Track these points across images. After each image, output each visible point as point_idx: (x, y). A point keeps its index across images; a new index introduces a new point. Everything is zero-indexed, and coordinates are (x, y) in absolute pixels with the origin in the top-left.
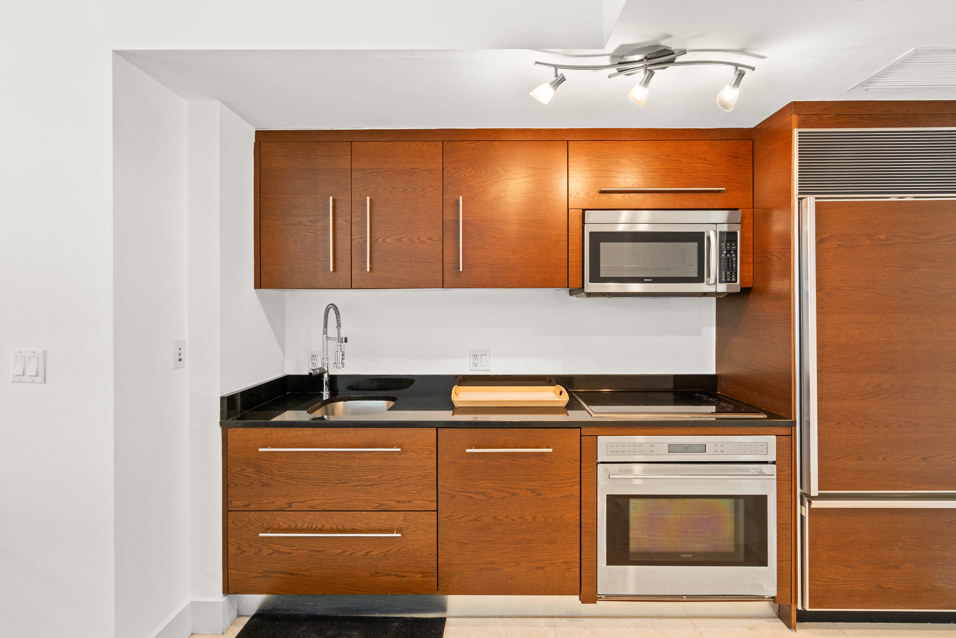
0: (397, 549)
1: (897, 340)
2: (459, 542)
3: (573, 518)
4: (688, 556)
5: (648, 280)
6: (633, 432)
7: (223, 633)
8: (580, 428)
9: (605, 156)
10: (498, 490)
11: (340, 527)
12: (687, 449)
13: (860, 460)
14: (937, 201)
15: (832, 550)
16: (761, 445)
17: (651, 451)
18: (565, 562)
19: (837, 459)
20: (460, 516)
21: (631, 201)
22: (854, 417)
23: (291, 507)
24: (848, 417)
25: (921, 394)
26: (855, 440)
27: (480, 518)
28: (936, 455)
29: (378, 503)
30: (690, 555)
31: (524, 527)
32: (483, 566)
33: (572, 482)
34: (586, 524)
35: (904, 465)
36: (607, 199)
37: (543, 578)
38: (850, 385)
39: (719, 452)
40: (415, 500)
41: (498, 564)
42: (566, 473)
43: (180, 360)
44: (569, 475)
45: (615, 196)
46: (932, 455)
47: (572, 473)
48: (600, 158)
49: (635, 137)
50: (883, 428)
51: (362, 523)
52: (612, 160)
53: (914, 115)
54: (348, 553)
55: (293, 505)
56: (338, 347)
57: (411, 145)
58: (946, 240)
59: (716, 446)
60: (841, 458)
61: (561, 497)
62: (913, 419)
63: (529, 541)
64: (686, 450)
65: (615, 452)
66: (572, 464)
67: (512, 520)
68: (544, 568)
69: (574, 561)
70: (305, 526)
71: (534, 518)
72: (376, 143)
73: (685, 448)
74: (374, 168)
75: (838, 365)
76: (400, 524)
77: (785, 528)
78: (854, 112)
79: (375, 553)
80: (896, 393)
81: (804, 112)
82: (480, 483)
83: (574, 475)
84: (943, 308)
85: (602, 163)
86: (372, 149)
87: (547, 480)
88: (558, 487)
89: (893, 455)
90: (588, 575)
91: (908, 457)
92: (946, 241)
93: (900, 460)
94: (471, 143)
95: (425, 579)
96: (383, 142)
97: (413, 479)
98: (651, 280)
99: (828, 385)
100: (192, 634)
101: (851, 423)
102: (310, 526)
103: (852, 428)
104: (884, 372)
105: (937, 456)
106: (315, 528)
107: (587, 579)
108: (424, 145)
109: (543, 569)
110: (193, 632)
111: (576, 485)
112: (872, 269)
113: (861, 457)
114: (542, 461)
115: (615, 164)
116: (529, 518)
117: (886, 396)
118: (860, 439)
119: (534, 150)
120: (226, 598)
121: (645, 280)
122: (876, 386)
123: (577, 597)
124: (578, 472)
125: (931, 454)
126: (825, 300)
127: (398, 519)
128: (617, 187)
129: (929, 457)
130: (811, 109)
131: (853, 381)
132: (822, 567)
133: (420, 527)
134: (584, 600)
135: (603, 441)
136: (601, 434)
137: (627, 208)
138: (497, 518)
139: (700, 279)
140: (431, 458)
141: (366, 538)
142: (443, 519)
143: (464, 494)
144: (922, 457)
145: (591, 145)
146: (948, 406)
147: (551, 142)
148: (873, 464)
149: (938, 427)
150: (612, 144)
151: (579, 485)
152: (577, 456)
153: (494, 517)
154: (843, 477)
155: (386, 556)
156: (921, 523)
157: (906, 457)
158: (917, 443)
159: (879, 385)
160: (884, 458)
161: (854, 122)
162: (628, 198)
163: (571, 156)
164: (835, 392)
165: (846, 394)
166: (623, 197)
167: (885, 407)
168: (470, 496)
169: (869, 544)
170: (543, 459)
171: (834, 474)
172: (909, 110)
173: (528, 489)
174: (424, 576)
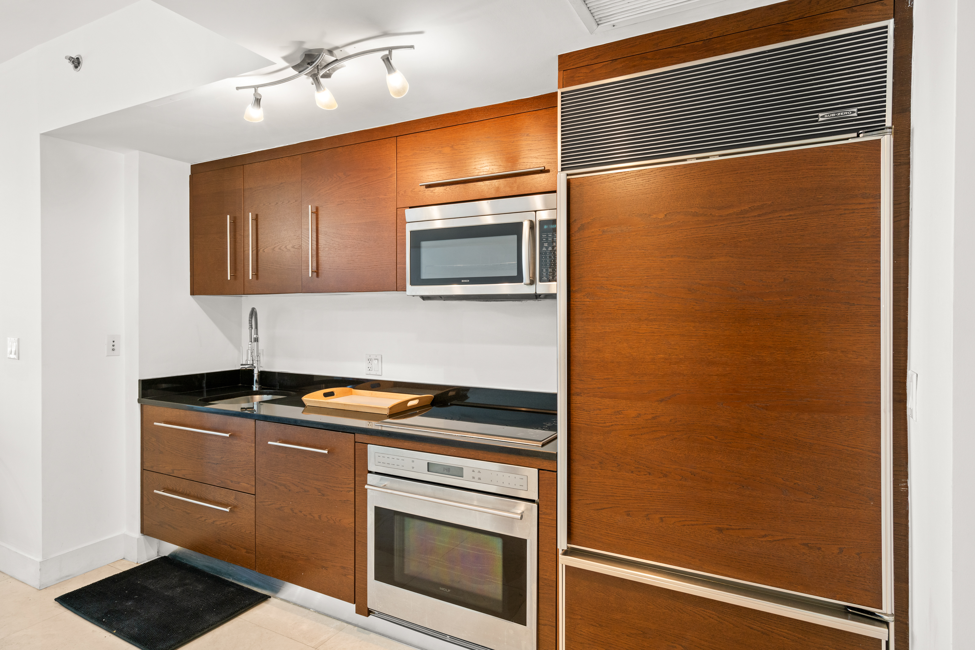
0: (231, 523)
1: (680, 358)
2: (269, 527)
3: (349, 524)
4: (446, 590)
5: (465, 281)
6: (398, 444)
7: (137, 562)
8: (354, 433)
9: (429, 148)
10: (294, 484)
11: (199, 495)
12: (448, 470)
13: (628, 515)
14: (744, 158)
15: (593, 626)
16: (520, 478)
17: (412, 467)
18: (342, 567)
19: (600, 509)
20: (270, 503)
21: (453, 193)
22: (621, 457)
23: (173, 473)
24: (613, 456)
25: (716, 437)
26: (622, 488)
27: (283, 508)
28: (738, 527)
29: (220, 480)
30: (449, 590)
31: (312, 524)
32: (284, 553)
33: (348, 488)
34: (359, 532)
35: (690, 533)
36: (431, 194)
37: (326, 578)
38: (616, 415)
39: (476, 479)
40: (242, 482)
41: (295, 554)
42: (343, 477)
43: (113, 350)
44: (346, 480)
45: (438, 189)
46: (733, 527)
47: (348, 479)
48: (424, 150)
49: (457, 122)
50: (660, 477)
51: (211, 495)
52: (435, 150)
53: (721, 37)
54: (203, 519)
55: (175, 471)
56: (249, 346)
57: (281, 162)
58: (756, 214)
59: (473, 471)
60: (604, 509)
61: (340, 501)
62: (703, 471)
63: (317, 539)
64: (445, 472)
65: (381, 463)
66: (348, 469)
67: (305, 515)
68: (327, 568)
69: (350, 568)
70: (181, 491)
71: (320, 517)
72: (258, 163)
73: (445, 469)
74: (257, 186)
75: (602, 388)
76: (232, 501)
77: (548, 585)
78: (634, 52)
79: (218, 523)
80: (678, 431)
81: (572, 66)
82: (282, 475)
83: (350, 481)
84: (750, 314)
85: (426, 155)
86: (256, 169)
87: (329, 482)
88: (337, 490)
89: (674, 517)
90: (360, 585)
91: (695, 523)
92: (755, 216)
93: (684, 525)
94: (320, 153)
95: (247, 555)
96: (262, 162)
97: (241, 463)
98: (468, 281)
99: (589, 412)
100: (124, 558)
101: (617, 465)
102: (183, 491)
103: (619, 472)
104: (662, 401)
105: (739, 529)
106: (186, 493)
107: (360, 589)
108: (289, 160)
109: (327, 570)
110: (125, 558)
111: (351, 491)
112: (646, 261)
113: (630, 511)
114: (326, 462)
115: (438, 155)
116: (316, 516)
117: (665, 435)
118: (629, 487)
119: (369, 152)
120: (142, 536)
121: (462, 281)
122: (650, 419)
123: (353, 606)
124: (353, 479)
125: (730, 525)
126: (586, 303)
127: (231, 498)
128: (440, 180)
129: (728, 529)
130: (580, 60)
131: (621, 409)
132: (581, 643)
133: (245, 507)
134: (358, 611)
135: (372, 449)
136: (371, 443)
137: (449, 202)
138: (293, 511)
139: (518, 279)
140: (251, 446)
141: (213, 509)
142: (259, 504)
143: (272, 483)
144: (717, 527)
145: (416, 138)
146: (758, 459)
147: (382, 141)
148: (645, 524)
149: (742, 487)
150: (435, 133)
151: (354, 492)
152: (352, 462)
153: (292, 509)
154: (607, 534)
155: (225, 527)
156: (716, 621)
157: (692, 523)
158: (709, 505)
159: (654, 418)
160: (661, 519)
161: (634, 66)
162: (450, 190)
163: (399, 152)
164: (597, 421)
165: (612, 425)
166: (445, 190)
167: (663, 449)
168: (276, 486)
169: (642, 631)
170: (326, 461)
171: (596, 528)
172: (712, 32)
173: (315, 488)
174: (247, 551)
